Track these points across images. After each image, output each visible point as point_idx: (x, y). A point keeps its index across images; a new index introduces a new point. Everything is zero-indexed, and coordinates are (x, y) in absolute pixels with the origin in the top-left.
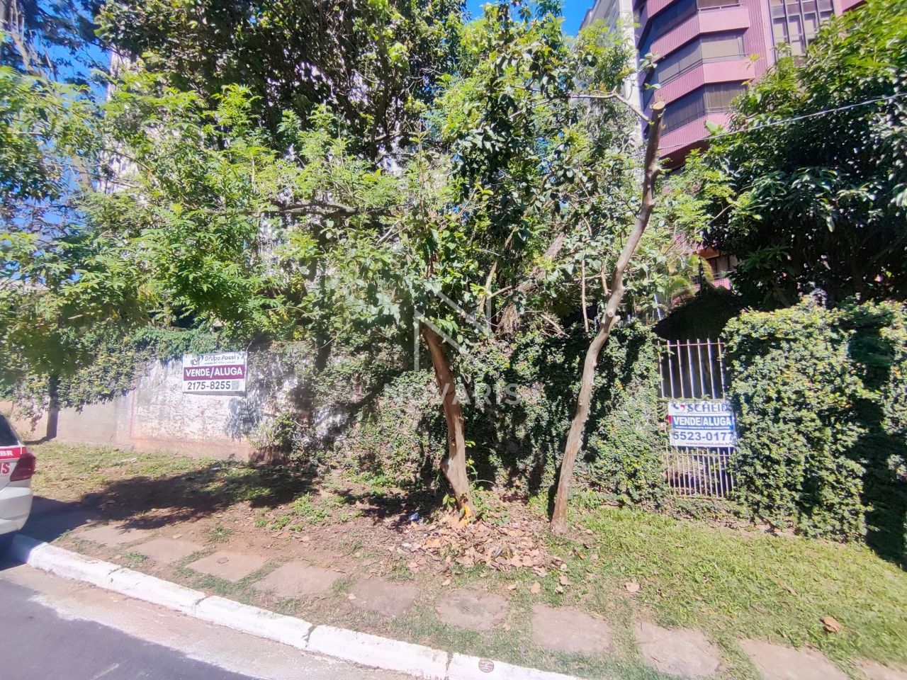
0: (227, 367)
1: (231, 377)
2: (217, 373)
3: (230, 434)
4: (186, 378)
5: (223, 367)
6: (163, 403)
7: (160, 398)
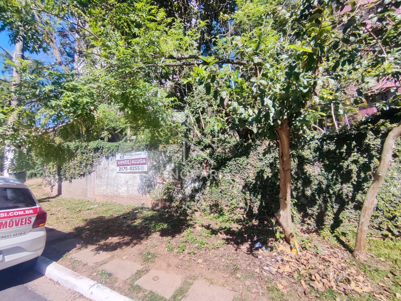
0: (138, 159)
1: (140, 164)
2: (133, 162)
3: (141, 193)
4: (118, 165)
5: (136, 159)
6: (108, 178)
7: (106, 175)
